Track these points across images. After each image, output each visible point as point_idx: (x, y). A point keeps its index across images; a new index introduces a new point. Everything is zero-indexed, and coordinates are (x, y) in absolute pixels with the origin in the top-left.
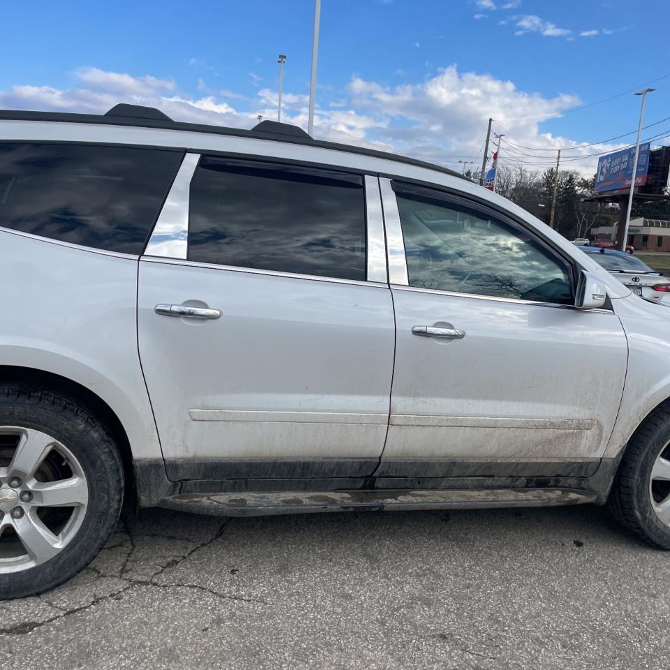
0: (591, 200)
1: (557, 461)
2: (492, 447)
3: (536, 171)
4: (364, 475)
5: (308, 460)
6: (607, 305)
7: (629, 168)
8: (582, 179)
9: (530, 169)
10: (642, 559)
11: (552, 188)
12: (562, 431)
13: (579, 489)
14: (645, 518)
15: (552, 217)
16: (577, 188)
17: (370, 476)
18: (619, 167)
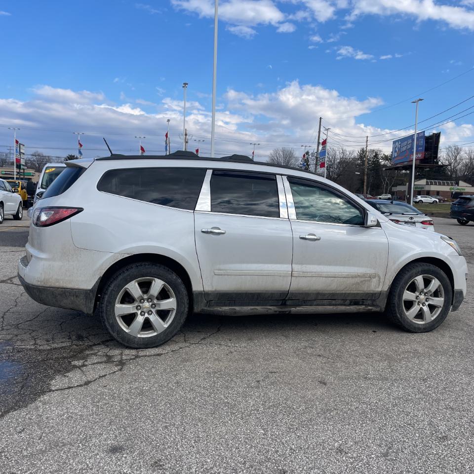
0: (390, 169)
1: (362, 292)
2: (334, 286)
3: (353, 150)
4: (282, 299)
5: (259, 292)
6: (378, 225)
7: (412, 148)
8: (384, 155)
9: (348, 149)
10: (402, 336)
11: (364, 161)
12: (363, 279)
13: (373, 305)
14: (401, 317)
15: (365, 181)
16: (381, 160)
17: (284, 299)
18: (406, 147)
